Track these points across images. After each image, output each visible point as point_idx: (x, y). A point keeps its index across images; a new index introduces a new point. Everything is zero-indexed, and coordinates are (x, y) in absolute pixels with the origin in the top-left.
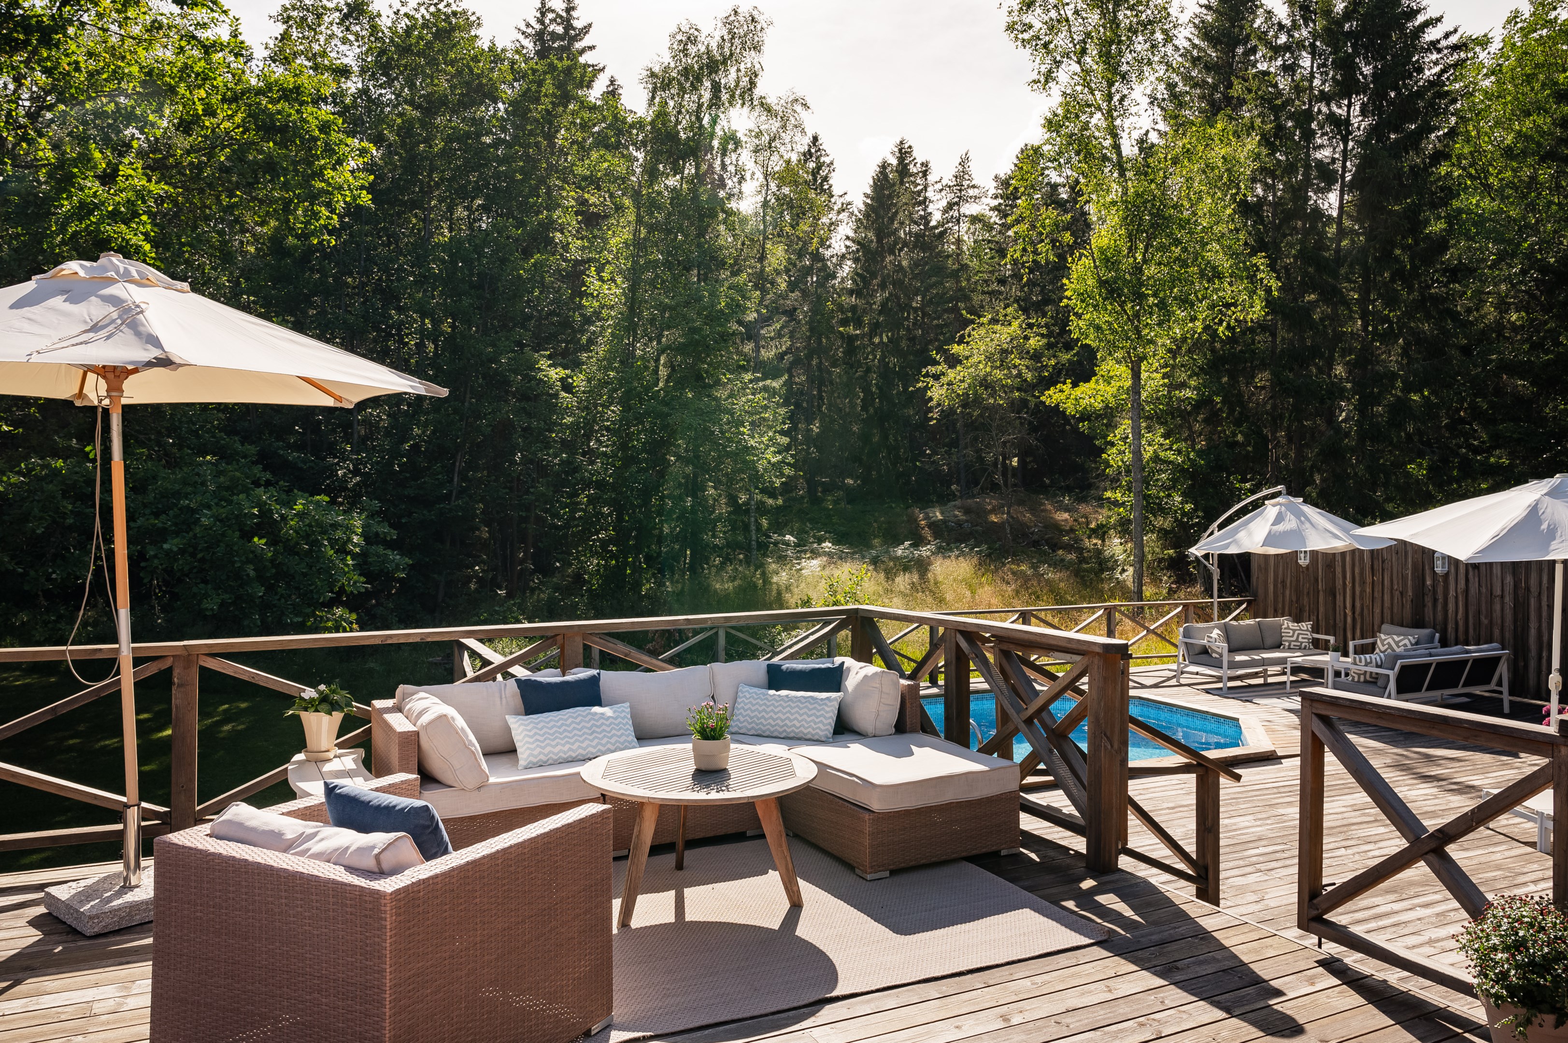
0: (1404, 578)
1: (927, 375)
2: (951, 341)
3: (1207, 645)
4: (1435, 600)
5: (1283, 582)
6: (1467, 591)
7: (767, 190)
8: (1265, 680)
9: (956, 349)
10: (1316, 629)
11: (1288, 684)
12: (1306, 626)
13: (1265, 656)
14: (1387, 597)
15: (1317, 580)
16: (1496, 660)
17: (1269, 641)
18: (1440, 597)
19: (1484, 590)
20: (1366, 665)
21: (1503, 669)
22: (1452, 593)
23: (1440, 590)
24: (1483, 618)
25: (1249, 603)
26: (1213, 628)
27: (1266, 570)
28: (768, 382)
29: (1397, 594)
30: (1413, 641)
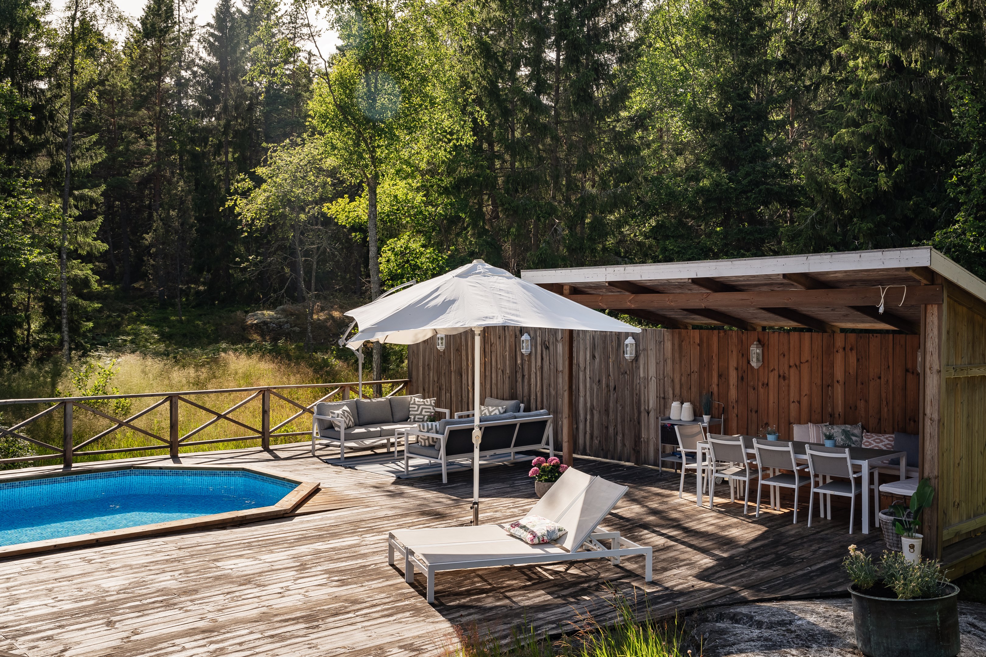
0: (504, 357)
1: (236, 192)
2: (258, 164)
3: (332, 420)
4: (523, 376)
5: (428, 365)
6: (542, 367)
7: (77, 6)
8: (388, 449)
9: (260, 171)
10: (438, 404)
11: (396, 453)
12: (430, 401)
13: (385, 428)
14: (494, 375)
15: (450, 362)
16: (543, 423)
17: (398, 416)
18: (526, 373)
19: (552, 367)
20: (428, 432)
21: (549, 431)
22: (533, 369)
23: (526, 367)
24: (552, 389)
25: (406, 383)
26: (344, 405)
27: (418, 354)
28: (86, 191)
29: (500, 372)
30: (502, 411)
